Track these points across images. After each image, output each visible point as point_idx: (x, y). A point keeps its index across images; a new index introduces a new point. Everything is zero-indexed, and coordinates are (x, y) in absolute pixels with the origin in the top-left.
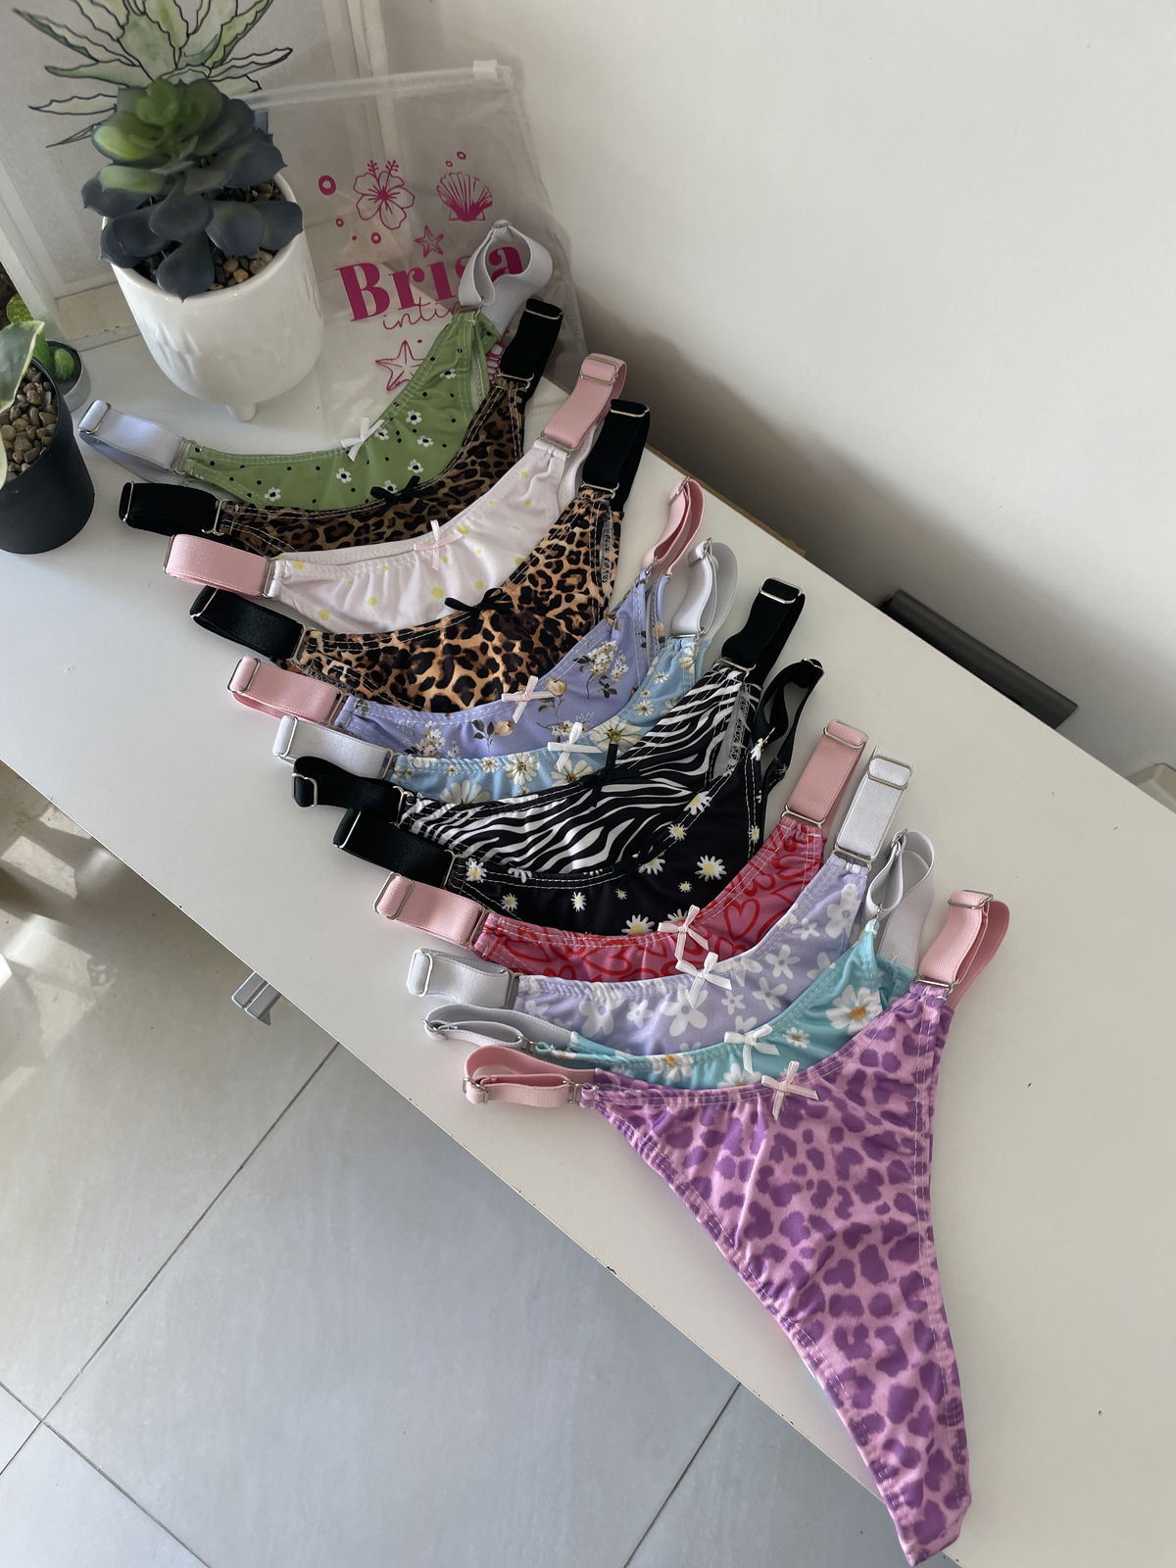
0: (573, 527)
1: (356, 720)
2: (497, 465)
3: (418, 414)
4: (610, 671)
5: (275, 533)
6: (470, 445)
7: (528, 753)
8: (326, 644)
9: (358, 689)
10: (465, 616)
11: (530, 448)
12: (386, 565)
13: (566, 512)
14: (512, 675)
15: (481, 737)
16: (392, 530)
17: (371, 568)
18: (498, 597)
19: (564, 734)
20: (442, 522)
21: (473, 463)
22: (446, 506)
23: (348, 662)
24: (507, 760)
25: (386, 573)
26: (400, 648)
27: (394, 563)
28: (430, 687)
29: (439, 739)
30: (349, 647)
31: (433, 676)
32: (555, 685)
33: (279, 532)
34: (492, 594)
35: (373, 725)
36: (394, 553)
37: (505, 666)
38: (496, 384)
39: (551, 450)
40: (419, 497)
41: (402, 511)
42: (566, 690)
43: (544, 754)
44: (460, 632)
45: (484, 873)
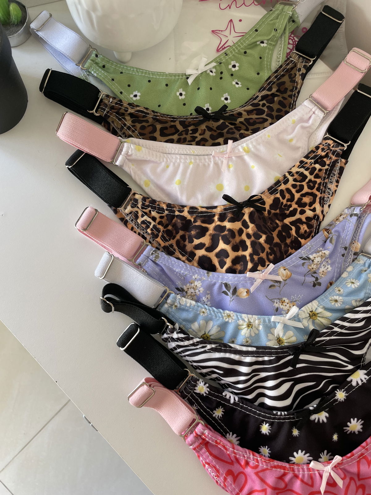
0: (315, 163)
1: (150, 263)
2: (279, 110)
3: (237, 65)
4: (319, 269)
5: (130, 122)
6: (265, 93)
7: (256, 317)
8: (143, 204)
9: (157, 239)
10: (233, 208)
11: (301, 104)
12: (193, 161)
13: (312, 152)
14: (256, 257)
15: (227, 294)
16: (202, 137)
17: (183, 161)
18: (258, 201)
19: (281, 307)
20: (235, 140)
21: (264, 105)
22: (239, 130)
23: (154, 219)
24: (241, 317)
25: (191, 166)
26: (188, 219)
27: (198, 161)
28: (201, 249)
29: (200, 288)
30: (157, 209)
31: (204, 243)
32: (284, 272)
33: (133, 122)
34: (255, 198)
35: (159, 268)
36: (199, 154)
37: (252, 249)
38: (290, 57)
39: (316, 110)
40: (224, 120)
41: (211, 126)
42: (290, 277)
43: (267, 321)
44: (228, 218)
45: (208, 391)
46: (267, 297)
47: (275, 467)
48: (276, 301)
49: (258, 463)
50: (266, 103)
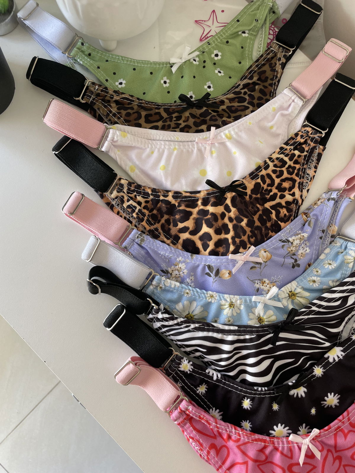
0: (294, 150)
1: (136, 246)
2: (260, 98)
3: (220, 54)
4: (298, 251)
5: (116, 109)
6: (246, 81)
7: (238, 297)
8: (129, 189)
9: (142, 223)
10: (216, 193)
11: (281, 93)
12: (177, 147)
13: (292, 138)
14: (237, 240)
15: (210, 276)
16: (185, 124)
17: (167, 147)
18: (239, 185)
19: (262, 287)
20: (218, 127)
21: (245, 93)
22: (222, 118)
23: (139, 203)
24: (223, 297)
25: (175, 152)
26: (172, 203)
27: (182, 147)
28: (185, 232)
29: (184, 270)
30: (142, 194)
31: (188, 227)
32: (265, 254)
33: (118, 109)
34: (236, 183)
35: (145, 251)
36: (183, 140)
37: (234, 232)
38: (271, 47)
39: (295, 98)
40: (207, 107)
41: (194, 113)
42: (270, 258)
43: (248, 301)
44: (211, 202)
45: (192, 368)
46: (248, 278)
47: (256, 440)
48: (256, 282)
49: (240, 436)
50: (248, 92)
